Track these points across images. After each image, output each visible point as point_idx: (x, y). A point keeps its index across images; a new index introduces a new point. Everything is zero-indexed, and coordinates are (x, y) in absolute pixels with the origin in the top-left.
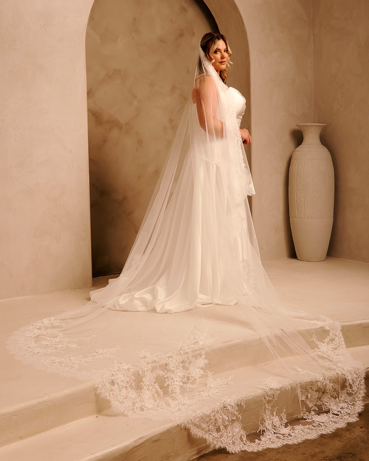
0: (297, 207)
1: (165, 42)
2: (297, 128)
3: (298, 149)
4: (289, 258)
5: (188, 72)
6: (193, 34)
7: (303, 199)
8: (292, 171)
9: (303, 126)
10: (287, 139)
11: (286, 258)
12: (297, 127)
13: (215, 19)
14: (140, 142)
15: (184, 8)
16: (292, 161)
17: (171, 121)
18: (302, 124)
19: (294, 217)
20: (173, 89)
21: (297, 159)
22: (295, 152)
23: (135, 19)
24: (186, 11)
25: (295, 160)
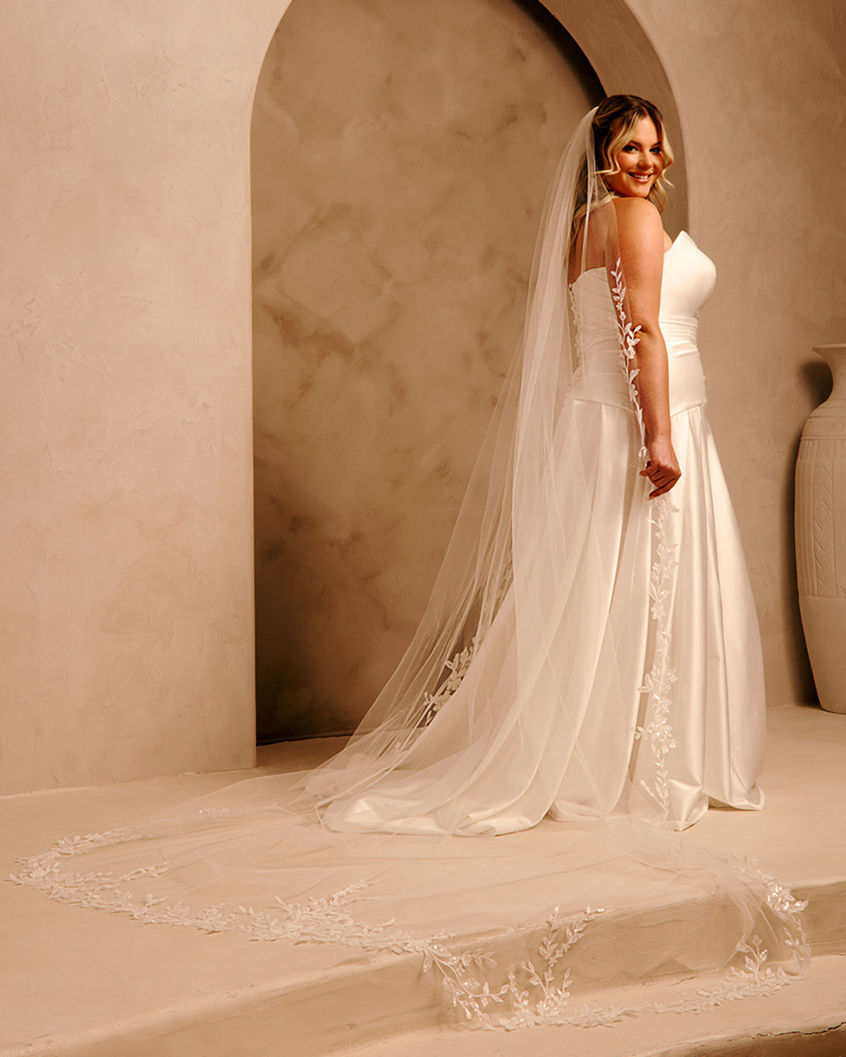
0: (816, 566)
1: (469, 138)
2: (816, 357)
3: (817, 411)
4: (800, 705)
5: (529, 212)
6: (543, 117)
7: (833, 545)
8: (802, 469)
9: (828, 350)
10: (790, 385)
11: (791, 705)
12: (816, 354)
13: (600, 79)
14: (399, 391)
15: (519, 51)
16: (802, 443)
17: (483, 337)
18: (826, 346)
19: (809, 594)
20: (489, 255)
21: (812, 438)
22: (812, 420)
23: (389, 80)
24: (524, 59)
25: (809, 440)
